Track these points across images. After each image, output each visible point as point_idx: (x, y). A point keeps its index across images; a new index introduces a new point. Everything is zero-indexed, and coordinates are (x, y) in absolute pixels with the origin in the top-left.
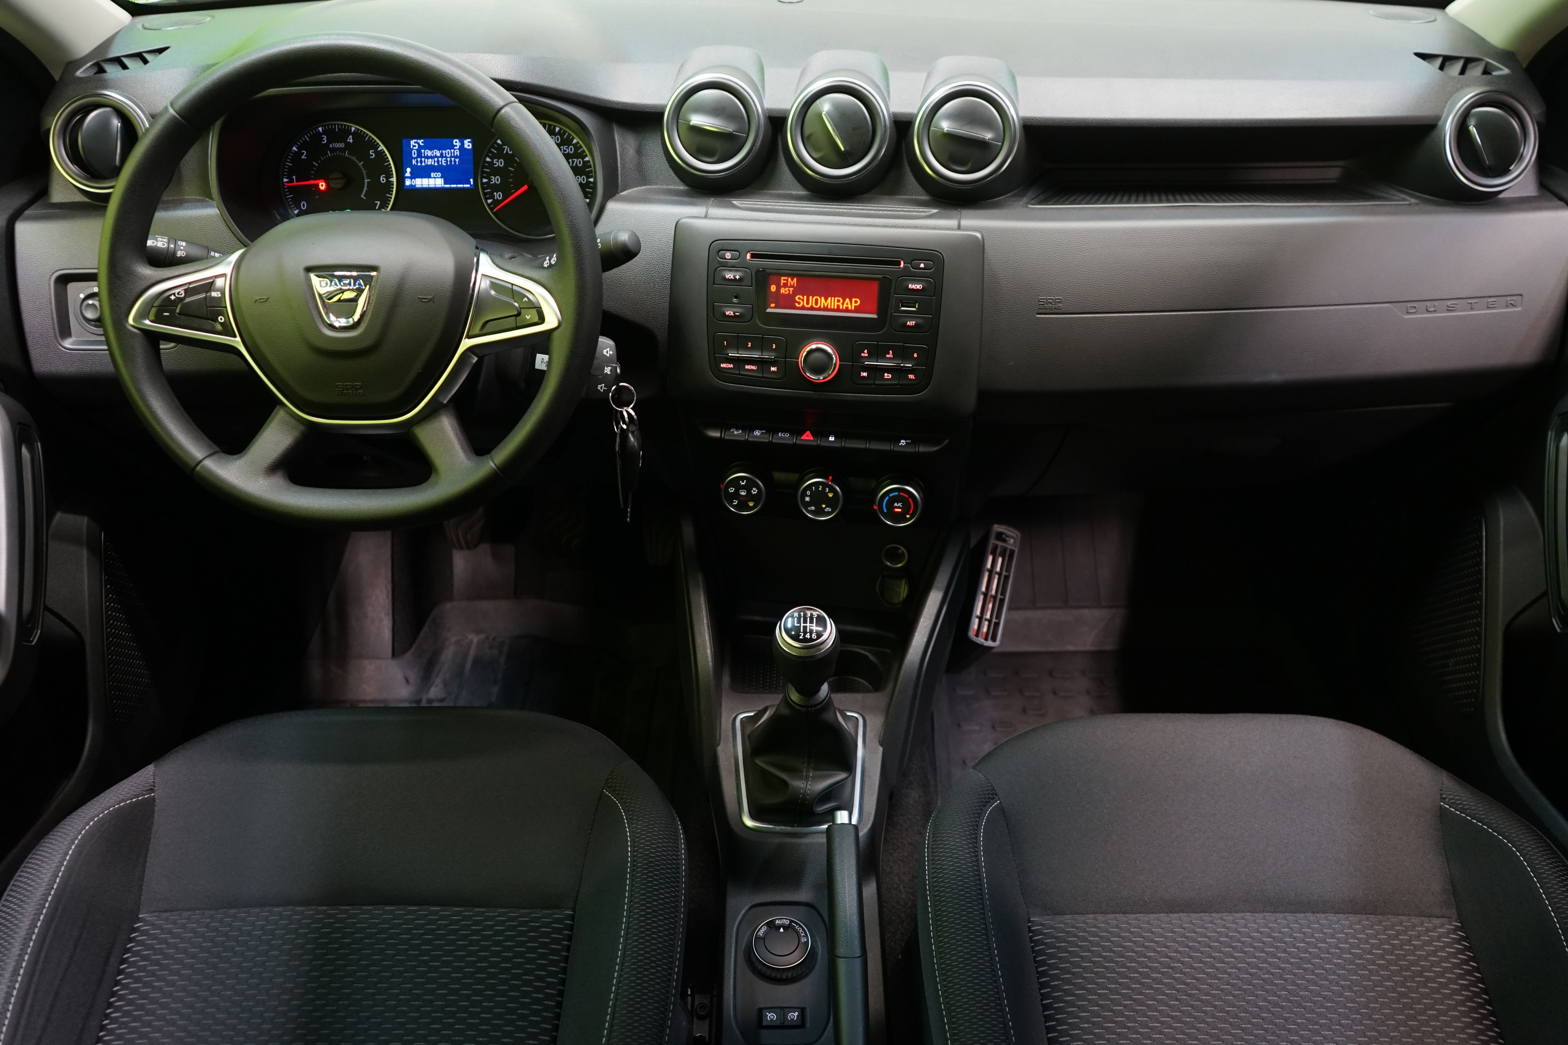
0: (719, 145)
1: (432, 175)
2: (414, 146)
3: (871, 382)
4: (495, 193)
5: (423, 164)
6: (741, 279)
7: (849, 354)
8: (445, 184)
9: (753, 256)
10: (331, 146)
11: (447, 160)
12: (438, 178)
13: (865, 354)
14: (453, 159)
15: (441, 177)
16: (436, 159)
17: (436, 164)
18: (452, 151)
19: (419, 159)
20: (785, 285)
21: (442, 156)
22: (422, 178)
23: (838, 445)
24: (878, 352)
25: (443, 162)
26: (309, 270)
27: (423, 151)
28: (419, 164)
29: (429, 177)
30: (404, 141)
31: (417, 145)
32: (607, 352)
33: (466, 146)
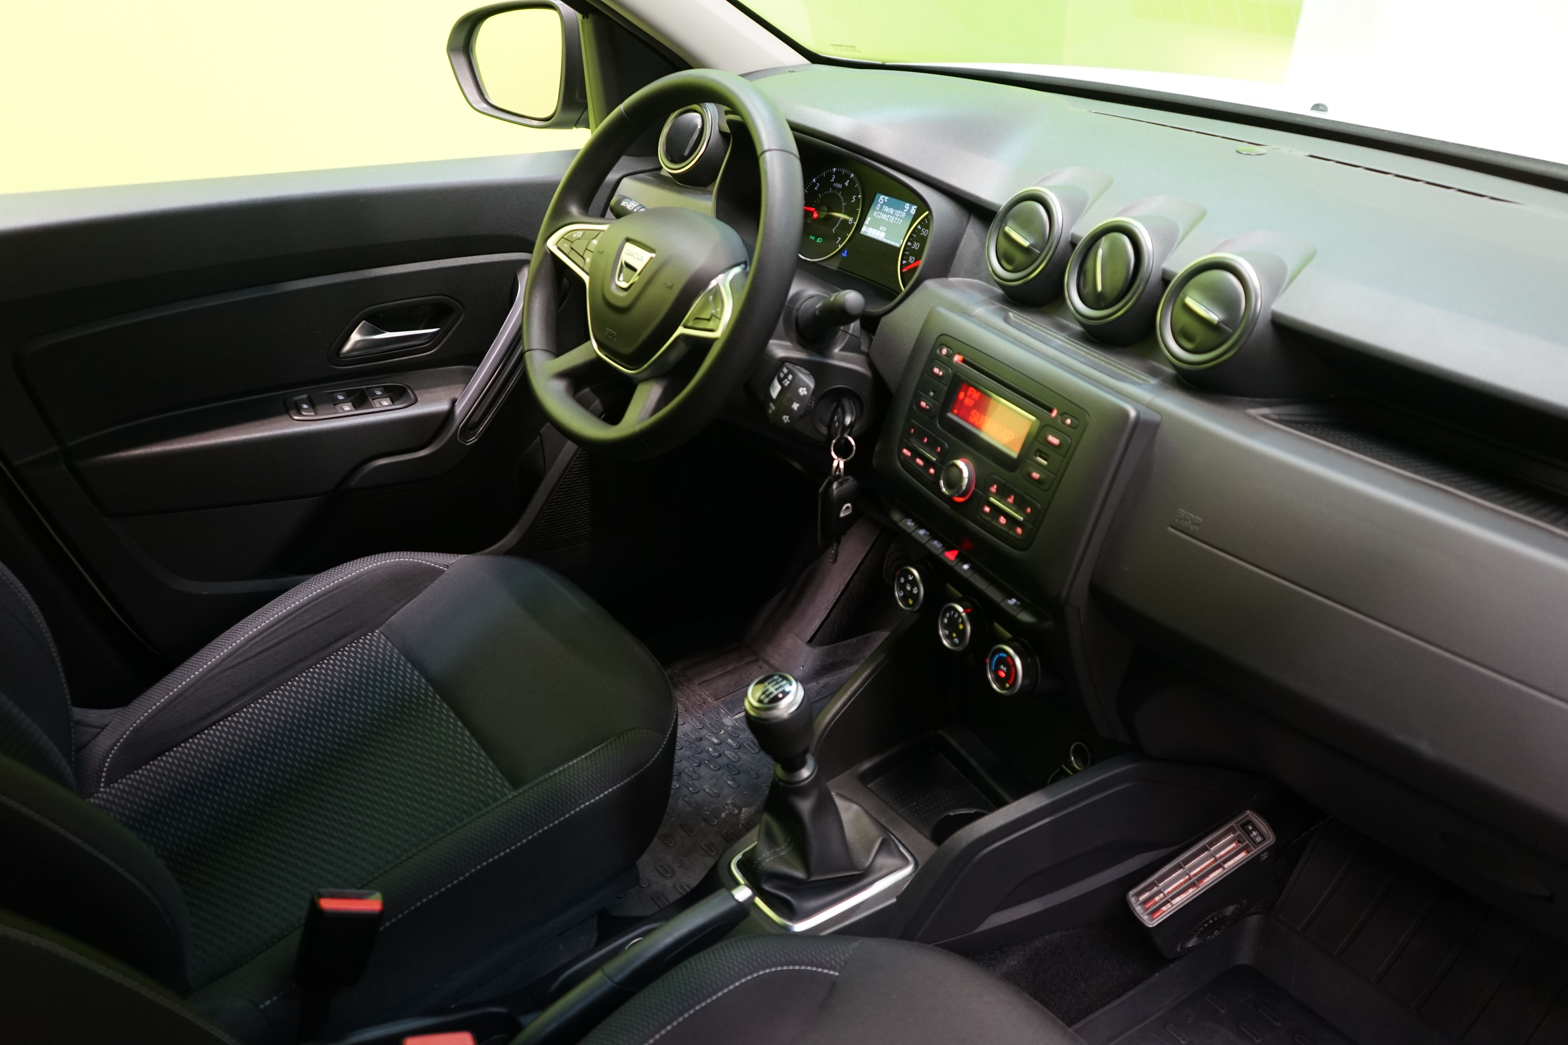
0: (1019, 257)
1: (881, 228)
2: (881, 201)
3: (988, 519)
4: (911, 257)
5: (880, 217)
6: (942, 377)
7: (981, 482)
8: (885, 238)
9: (964, 361)
10: (834, 185)
11: (894, 219)
12: (883, 231)
13: (994, 489)
14: (899, 219)
15: (885, 232)
16: (889, 216)
17: (887, 220)
18: (902, 212)
19: (879, 212)
20: (970, 397)
21: (893, 215)
22: (874, 228)
23: (967, 575)
24: (1002, 494)
25: (892, 219)
26: (628, 240)
27: (884, 206)
28: (877, 217)
29: (878, 229)
30: (878, 194)
31: (883, 200)
32: (802, 391)
33: (911, 211)
